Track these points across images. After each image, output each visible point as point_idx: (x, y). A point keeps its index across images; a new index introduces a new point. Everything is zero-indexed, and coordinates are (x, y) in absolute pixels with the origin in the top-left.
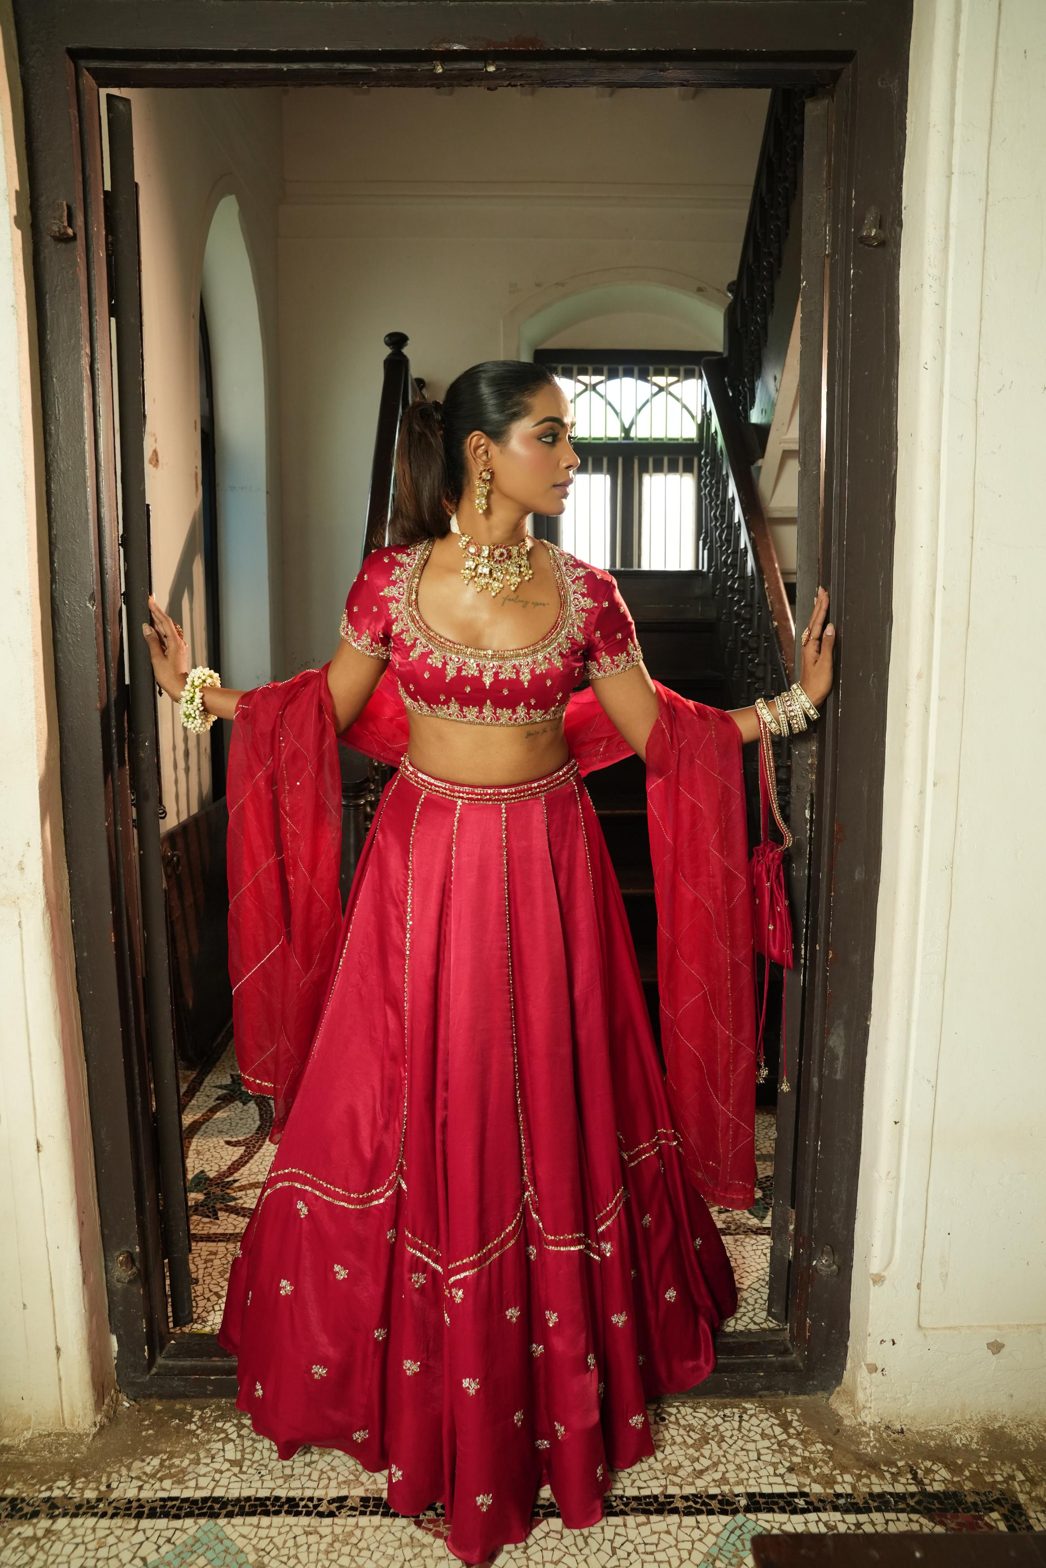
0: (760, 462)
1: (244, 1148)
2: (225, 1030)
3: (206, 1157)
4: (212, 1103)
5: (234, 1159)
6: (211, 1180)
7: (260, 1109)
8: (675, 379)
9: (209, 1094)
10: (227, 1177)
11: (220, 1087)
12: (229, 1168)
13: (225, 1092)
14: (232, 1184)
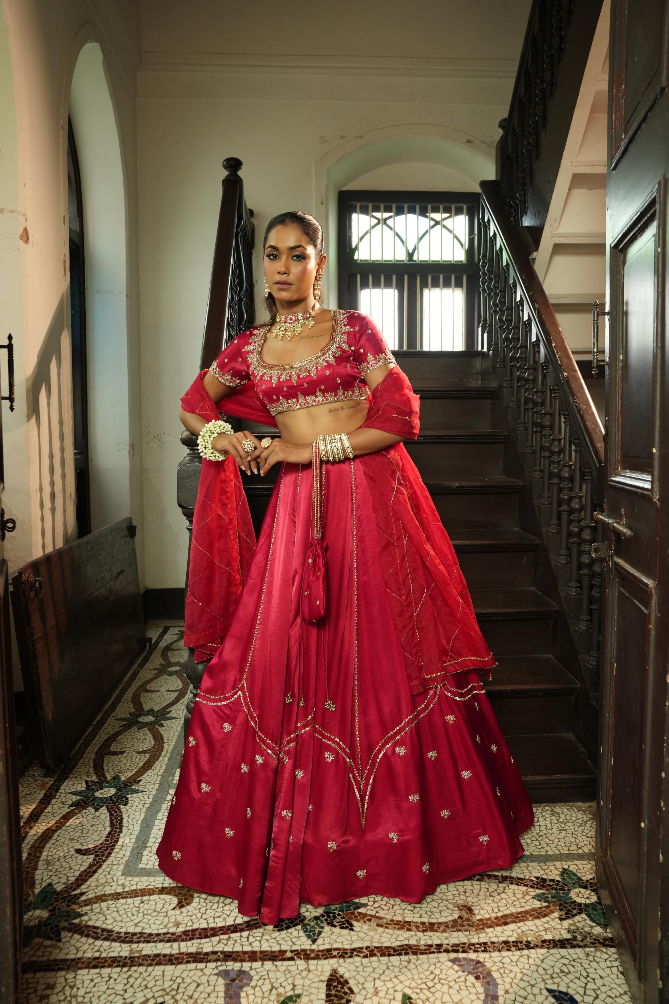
0: (534, 255)
1: (93, 856)
2: (83, 738)
3: (55, 867)
4: (66, 810)
5: (83, 868)
6: (58, 894)
7: (111, 815)
8: (448, 215)
9: (64, 800)
10: (74, 890)
11: (75, 793)
12: (77, 879)
13: (79, 798)
14: (78, 898)
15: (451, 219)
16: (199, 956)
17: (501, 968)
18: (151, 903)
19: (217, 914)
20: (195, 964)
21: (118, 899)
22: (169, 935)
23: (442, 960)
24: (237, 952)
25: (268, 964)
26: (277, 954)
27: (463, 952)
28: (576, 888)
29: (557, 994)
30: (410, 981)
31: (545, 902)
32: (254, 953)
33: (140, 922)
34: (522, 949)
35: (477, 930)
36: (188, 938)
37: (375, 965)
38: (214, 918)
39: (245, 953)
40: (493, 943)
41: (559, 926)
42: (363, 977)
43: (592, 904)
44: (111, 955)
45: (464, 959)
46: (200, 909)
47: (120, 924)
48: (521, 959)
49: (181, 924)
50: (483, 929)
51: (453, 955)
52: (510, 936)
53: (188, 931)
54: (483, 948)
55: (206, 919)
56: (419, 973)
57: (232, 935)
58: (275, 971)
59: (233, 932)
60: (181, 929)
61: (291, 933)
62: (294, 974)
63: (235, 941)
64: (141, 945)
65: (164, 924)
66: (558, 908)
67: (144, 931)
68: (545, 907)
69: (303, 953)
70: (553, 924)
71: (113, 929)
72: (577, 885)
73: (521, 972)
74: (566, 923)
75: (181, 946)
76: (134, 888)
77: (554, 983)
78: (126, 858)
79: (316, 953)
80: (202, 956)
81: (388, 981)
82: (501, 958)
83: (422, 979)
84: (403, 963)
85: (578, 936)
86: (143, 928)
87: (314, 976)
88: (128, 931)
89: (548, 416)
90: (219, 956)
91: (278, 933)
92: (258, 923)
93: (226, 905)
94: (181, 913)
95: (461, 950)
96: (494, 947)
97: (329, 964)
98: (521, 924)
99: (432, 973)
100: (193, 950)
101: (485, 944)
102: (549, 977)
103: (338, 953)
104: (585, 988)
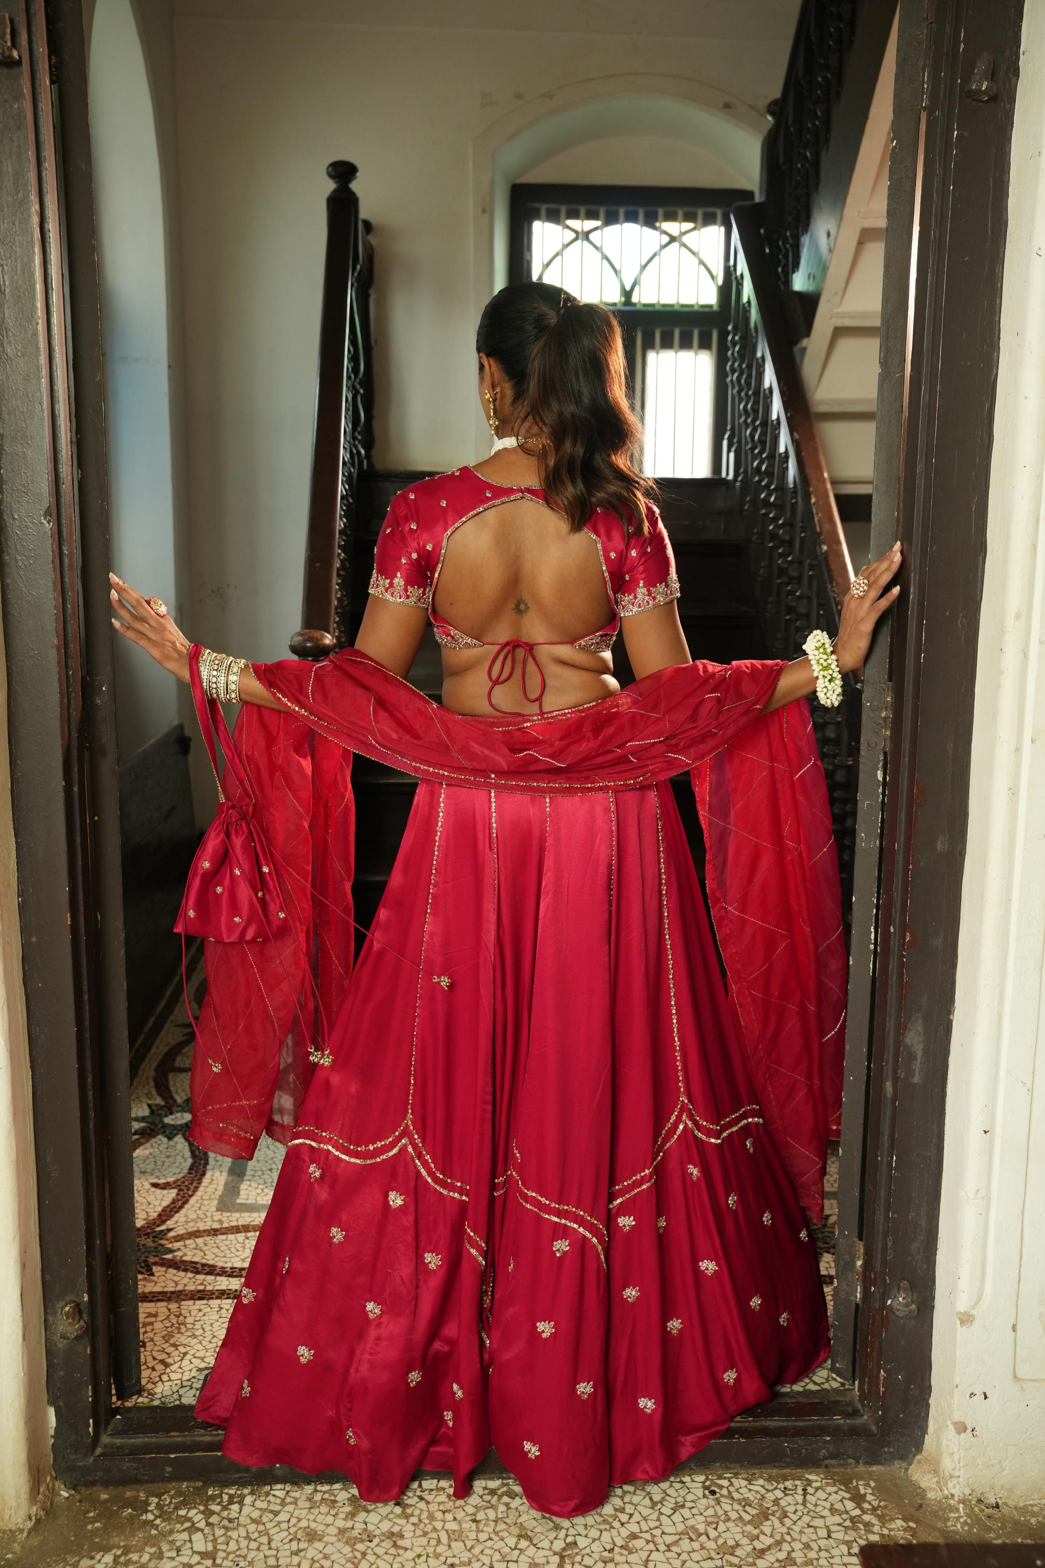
0: (805, 342)
1: (175, 1191)
5: (165, 1203)
6: (139, 1230)
8: (691, 225)
10: (159, 1226)
11: (136, 1119)
12: (160, 1215)
13: (142, 1125)
14: (165, 1234)
15: (696, 232)
21: (216, 1235)
44: (218, 1289)
47: (223, 1259)
71: (216, 1264)
76: (234, 1224)
78: (219, 1193)
88: (235, 1266)
89: (805, 601)
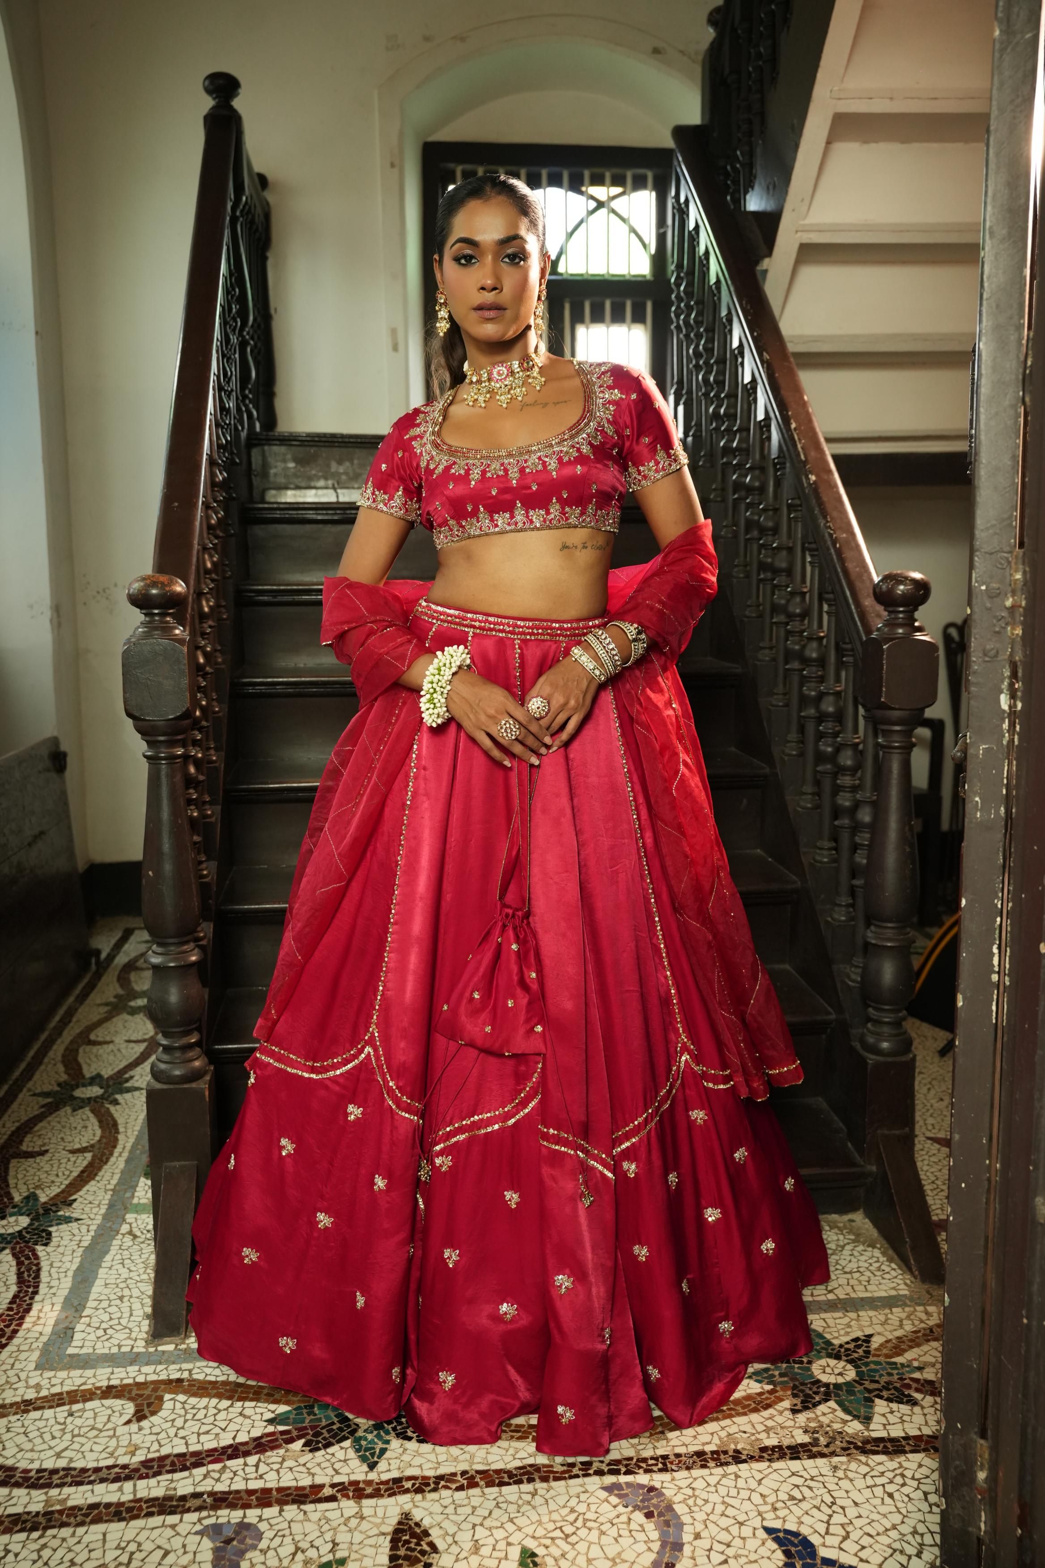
0: (766, 263)
7: (19, 1264)
8: (618, 190)
15: (625, 197)
16: (169, 1503)
17: (690, 1497)
18: (87, 1415)
19: (204, 1428)
20: (162, 1517)
21: (27, 1411)
22: (117, 1470)
23: (591, 1488)
24: (237, 1492)
25: (291, 1510)
26: (307, 1491)
27: (626, 1473)
28: (820, 1358)
29: (781, 1535)
30: (534, 1527)
31: (768, 1384)
32: (266, 1491)
33: (66, 1449)
34: (727, 1464)
35: (651, 1435)
36: (151, 1472)
37: (475, 1501)
38: (199, 1435)
39: (250, 1492)
40: (678, 1456)
41: (791, 1423)
42: (455, 1523)
43: (847, 1384)
44: (11, 1510)
45: (628, 1484)
46: (173, 1420)
47: (29, 1455)
48: (724, 1481)
49: (140, 1448)
50: (662, 1432)
51: (610, 1479)
52: (707, 1443)
53: (152, 1460)
54: (660, 1466)
55: (183, 1438)
56: (550, 1512)
57: (229, 1463)
58: (301, 1522)
59: (230, 1458)
60: (140, 1457)
61: (333, 1455)
62: (334, 1524)
63: (235, 1473)
64: (66, 1490)
65: (108, 1450)
66: (789, 1393)
67: (72, 1465)
68: (768, 1392)
69: (352, 1488)
70: (780, 1419)
71: (17, 1465)
72: (823, 1354)
73: (724, 1503)
74: (802, 1418)
75: (138, 1488)
76: (56, 1390)
77: (778, 1518)
78: (44, 1339)
79: (376, 1486)
80: (175, 1503)
81: (497, 1528)
82: (691, 1480)
83: (554, 1522)
84: (523, 1496)
85: (822, 1439)
86: (71, 1460)
87: (371, 1526)
88: (44, 1466)
89: (784, 553)
90: (204, 1501)
91: (310, 1455)
92: (276, 1440)
93: (220, 1411)
94: (140, 1429)
95: (623, 1470)
96: (680, 1462)
97: (397, 1504)
98: (727, 1422)
99: (572, 1510)
100: (159, 1492)
101: (665, 1457)
102: (769, 1507)
103: (413, 1485)
104: (828, 1523)
